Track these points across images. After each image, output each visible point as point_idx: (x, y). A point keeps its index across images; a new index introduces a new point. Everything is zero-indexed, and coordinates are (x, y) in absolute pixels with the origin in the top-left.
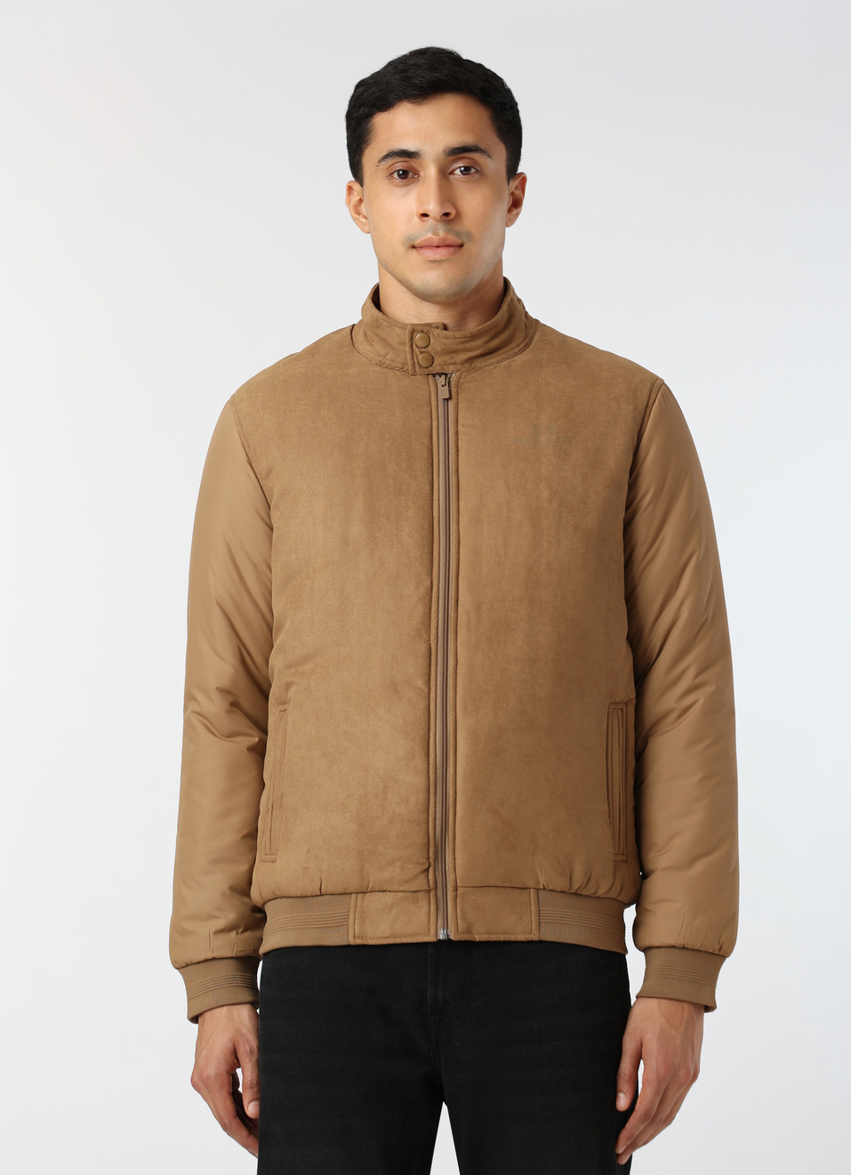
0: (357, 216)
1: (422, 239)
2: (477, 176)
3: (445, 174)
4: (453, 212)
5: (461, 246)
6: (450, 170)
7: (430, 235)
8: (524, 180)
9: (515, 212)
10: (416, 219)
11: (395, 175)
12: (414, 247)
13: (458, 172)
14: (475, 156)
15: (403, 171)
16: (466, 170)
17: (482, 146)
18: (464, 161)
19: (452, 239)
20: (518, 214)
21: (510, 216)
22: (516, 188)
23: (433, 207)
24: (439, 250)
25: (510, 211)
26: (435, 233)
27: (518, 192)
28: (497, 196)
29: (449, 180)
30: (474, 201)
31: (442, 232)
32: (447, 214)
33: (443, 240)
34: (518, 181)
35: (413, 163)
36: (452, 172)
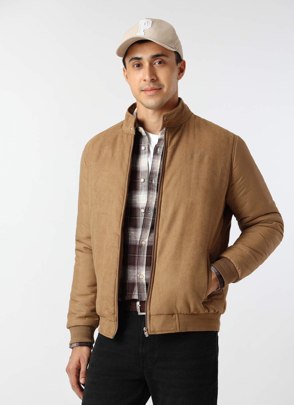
0: (127, 79)
1: (145, 88)
3: (151, 65)
4: (155, 79)
5: (161, 89)
6: (154, 63)
7: (147, 87)
8: (184, 63)
9: (181, 74)
10: (143, 81)
11: (135, 66)
12: (142, 91)
13: (157, 63)
14: (163, 58)
15: (138, 64)
16: (160, 63)
17: (164, 54)
18: (159, 59)
19: (156, 87)
20: (183, 75)
21: (179, 76)
22: (181, 65)
23: (147, 77)
24: (151, 91)
25: (179, 74)
26: (150, 86)
27: (182, 67)
28: (172, 70)
29: (153, 67)
30: (162, 74)
31: (152, 85)
32: (153, 79)
33: (153, 88)
34: (182, 63)
35: (141, 61)
36: (155, 64)
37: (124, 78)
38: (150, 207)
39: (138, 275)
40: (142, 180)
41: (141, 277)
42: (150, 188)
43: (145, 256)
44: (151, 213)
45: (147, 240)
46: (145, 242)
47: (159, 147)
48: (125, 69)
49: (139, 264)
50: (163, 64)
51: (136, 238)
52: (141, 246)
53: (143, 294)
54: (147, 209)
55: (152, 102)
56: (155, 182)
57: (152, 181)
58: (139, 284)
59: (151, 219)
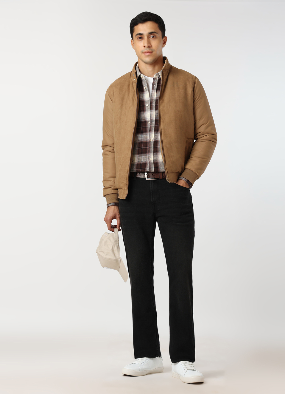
0: (133, 46)
1: (144, 51)
2: (155, 38)
3: (148, 38)
5: (152, 52)
7: (146, 50)
8: (166, 38)
9: (164, 44)
10: (143, 47)
11: (139, 38)
12: (143, 53)
13: (151, 37)
14: (155, 34)
17: (156, 32)
18: (152, 35)
19: (150, 51)
20: (165, 45)
23: (146, 45)
24: (148, 53)
25: (163, 44)
27: (165, 40)
28: (160, 41)
29: (149, 39)
30: (154, 43)
31: (148, 50)
32: (149, 46)
33: (149, 51)
34: (165, 38)
35: (142, 36)
36: (150, 37)
37: (131, 46)
38: (152, 119)
39: (149, 158)
40: (147, 105)
41: (151, 159)
42: (151, 109)
43: (153, 147)
44: (154, 123)
45: (153, 138)
46: (152, 140)
47: (154, 85)
48: (132, 41)
49: (149, 152)
50: (154, 38)
51: (147, 138)
52: (150, 142)
53: (152, 168)
54: (151, 120)
55: (148, 59)
56: (154, 104)
57: (152, 104)
58: (149, 163)
59: (154, 126)
